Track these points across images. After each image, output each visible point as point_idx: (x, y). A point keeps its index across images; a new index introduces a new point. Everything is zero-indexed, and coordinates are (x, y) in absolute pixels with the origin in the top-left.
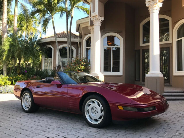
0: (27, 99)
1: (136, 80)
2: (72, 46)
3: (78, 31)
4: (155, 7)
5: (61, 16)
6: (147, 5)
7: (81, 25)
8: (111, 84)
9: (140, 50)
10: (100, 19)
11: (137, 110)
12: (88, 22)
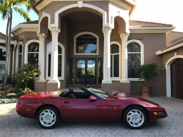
9: (74, 58)
10: (58, 31)
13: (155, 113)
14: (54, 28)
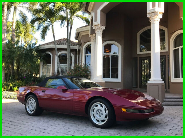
0: (32, 103)
1: (134, 86)
2: (71, 53)
3: (77, 39)
4: (156, 18)
5: (61, 24)
6: (148, 16)
7: (80, 33)
8: (110, 89)
9: (137, 58)
10: (102, 28)
11: (138, 112)
12: (89, 30)
13: (124, 110)
14: (97, 26)
